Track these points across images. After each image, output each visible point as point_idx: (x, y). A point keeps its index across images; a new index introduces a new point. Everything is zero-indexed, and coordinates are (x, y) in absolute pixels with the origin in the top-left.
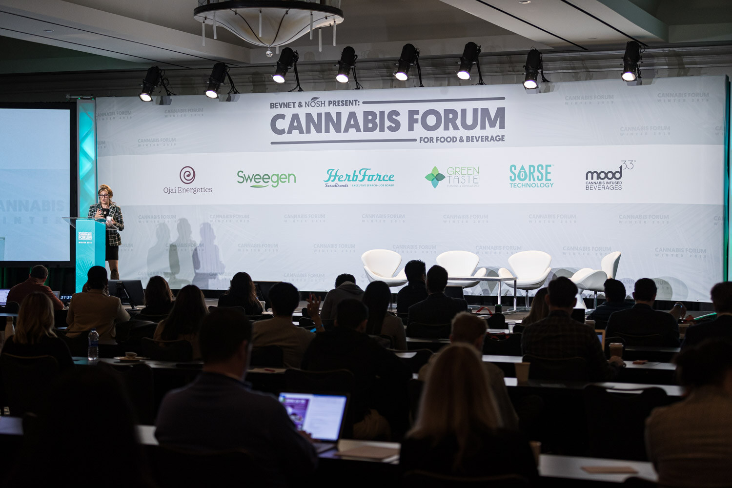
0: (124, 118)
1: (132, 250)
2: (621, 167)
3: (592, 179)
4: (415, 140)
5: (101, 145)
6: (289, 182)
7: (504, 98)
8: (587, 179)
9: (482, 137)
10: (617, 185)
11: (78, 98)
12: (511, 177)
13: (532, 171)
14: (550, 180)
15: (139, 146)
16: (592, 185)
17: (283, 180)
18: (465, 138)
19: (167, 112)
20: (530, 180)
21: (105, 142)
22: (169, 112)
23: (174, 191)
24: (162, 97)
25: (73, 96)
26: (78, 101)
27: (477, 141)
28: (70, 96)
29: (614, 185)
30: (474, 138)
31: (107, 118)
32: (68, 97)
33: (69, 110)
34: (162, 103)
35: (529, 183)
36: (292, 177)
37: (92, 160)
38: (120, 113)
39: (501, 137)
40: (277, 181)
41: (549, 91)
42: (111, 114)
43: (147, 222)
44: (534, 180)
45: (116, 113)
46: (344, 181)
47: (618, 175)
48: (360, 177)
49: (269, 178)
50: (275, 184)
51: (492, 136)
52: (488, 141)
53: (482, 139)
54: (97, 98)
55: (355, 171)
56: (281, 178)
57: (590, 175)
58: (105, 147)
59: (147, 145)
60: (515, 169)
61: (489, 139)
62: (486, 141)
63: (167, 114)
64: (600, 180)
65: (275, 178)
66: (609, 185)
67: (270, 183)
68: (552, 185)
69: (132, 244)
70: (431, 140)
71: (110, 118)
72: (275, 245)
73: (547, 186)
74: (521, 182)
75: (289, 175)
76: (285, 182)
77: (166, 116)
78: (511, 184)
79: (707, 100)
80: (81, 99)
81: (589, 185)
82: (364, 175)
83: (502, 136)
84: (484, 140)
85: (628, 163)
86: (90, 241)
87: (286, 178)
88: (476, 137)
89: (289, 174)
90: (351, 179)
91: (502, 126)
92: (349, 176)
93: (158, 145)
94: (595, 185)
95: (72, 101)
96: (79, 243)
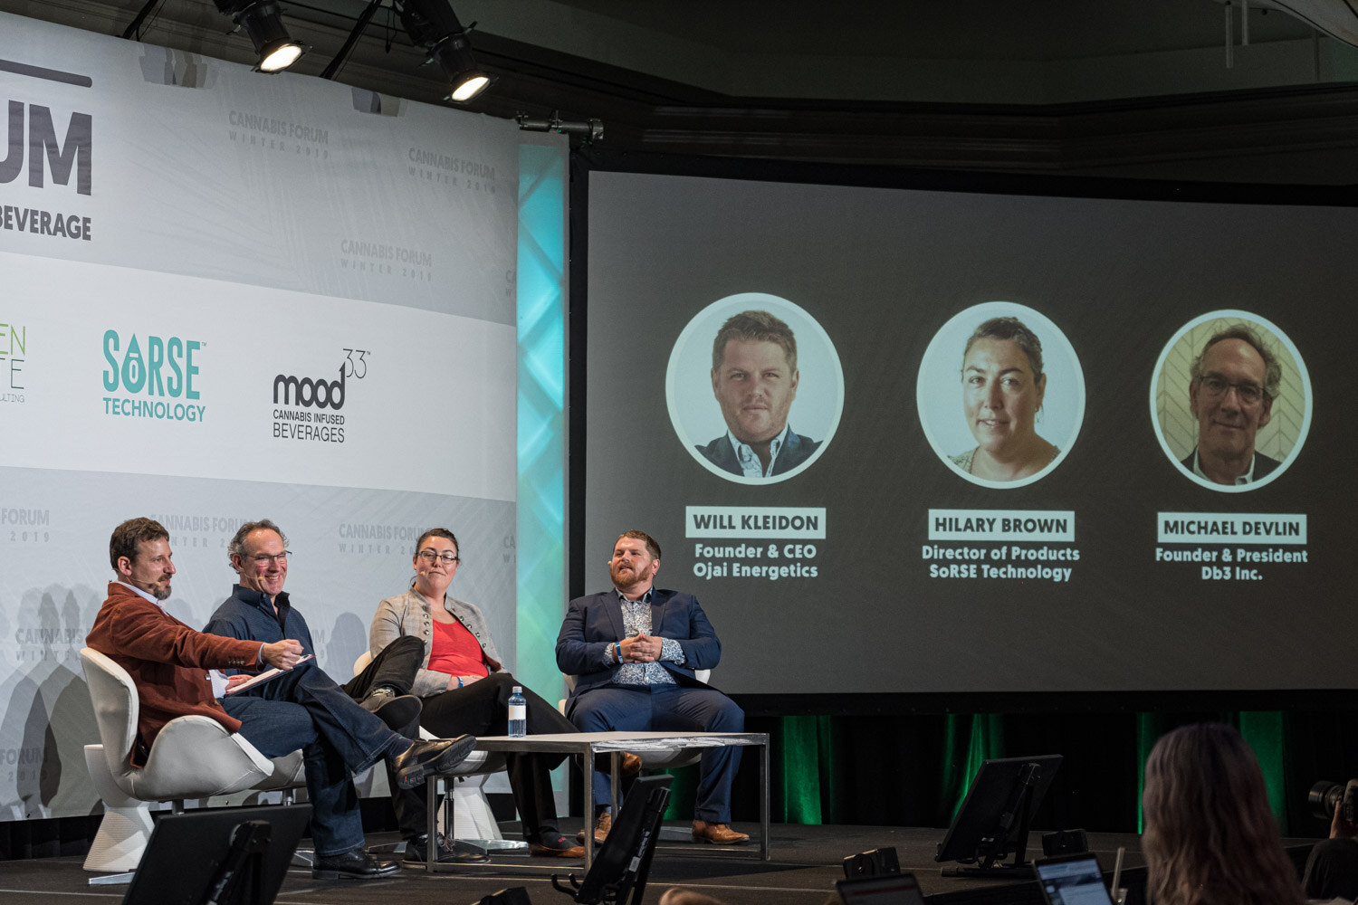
2: (343, 370)
3: (287, 402)
7: (85, 82)
8: (276, 401)
9: (34, 213)
10: (335, 426)
12: (106, 374)
13: (156, 356)
14: (196, 395)
16: (286, 421)
20: (151, 392)
27: (21, 227)
29: (330, 426)
30: (13, 214)
35: (149, 399)
39: (81, 224)
41: (193, 86)
44: (162, 394)
47: (336, 394)
51: (60, 217)
52: (49, 233)
53: (34, 221)
57: (281, 385)
60: (117, 348)
61: (52, 226)
62: (42, 232)
64: (301, 408)
66: (320, 426)
68: (201, 413)
73: (192, 417)
74: (131, 396)
78: (107, 400)
79: (493, 190)
81: (281, 421)
83: (87, 220)
84: (38, 226)
85: (355, 356)
88: (17, 209)
94: (294, 423)
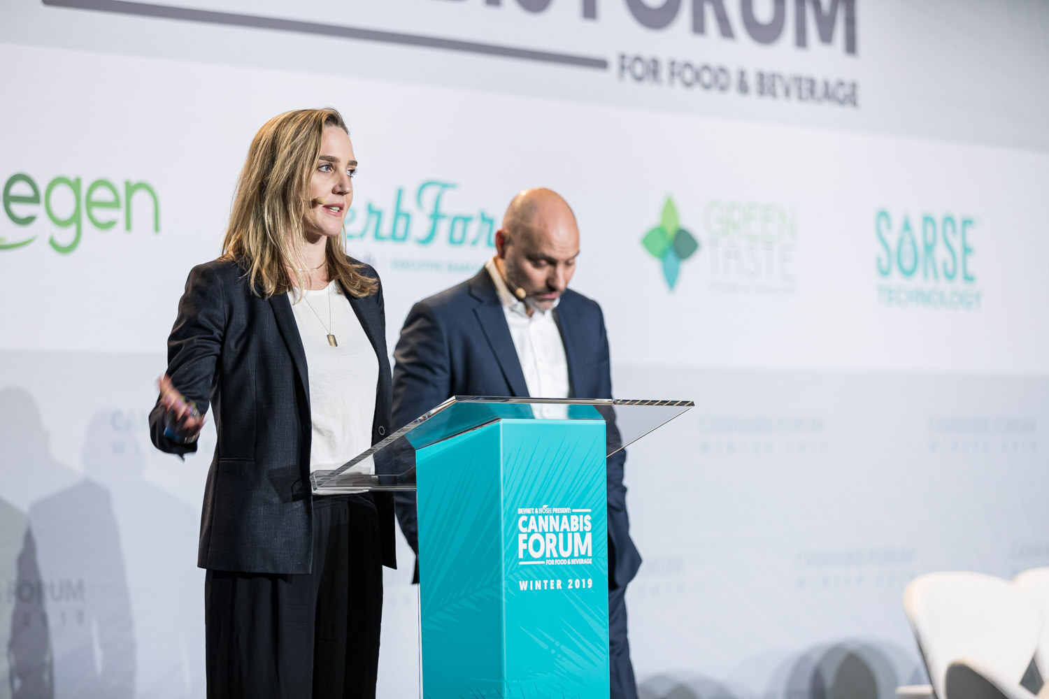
4: (601, 64)
6: (128, 226)
9: (800, 79)
12: (879, 257)
13: (930, 237)
14: (972, 279)
17: (102, 215)
18: (752, 80)
20: (926, 277)
30: (777, 82)
35: (924, 285)
36: (141, 201)
39: (848, 89)
40: (75, 219)
46: (362, 235)
48: (420, 226)
49: (35, 199)
50: (65, 236)
51: (826, 83)
52: (816, 100)
55: (400, 193)
56: (91, 204)
61: (819, 94)
62: (809, 101)
65: (63, 202)
67: (43, 227)
68: (979, 299)
70: (653, 69)
72: (69, 585)
74: (905, 283)
75: (131, 189)
76: (109, 225)
82: (436, 216)
84: (804, 95)
86: (580, 572)
87: (115, 204)
88: (782, 76)
89: (127, 184)
90: (386, 229)
91: (851, 46)
92: (379, 214)
96: (523, 585)
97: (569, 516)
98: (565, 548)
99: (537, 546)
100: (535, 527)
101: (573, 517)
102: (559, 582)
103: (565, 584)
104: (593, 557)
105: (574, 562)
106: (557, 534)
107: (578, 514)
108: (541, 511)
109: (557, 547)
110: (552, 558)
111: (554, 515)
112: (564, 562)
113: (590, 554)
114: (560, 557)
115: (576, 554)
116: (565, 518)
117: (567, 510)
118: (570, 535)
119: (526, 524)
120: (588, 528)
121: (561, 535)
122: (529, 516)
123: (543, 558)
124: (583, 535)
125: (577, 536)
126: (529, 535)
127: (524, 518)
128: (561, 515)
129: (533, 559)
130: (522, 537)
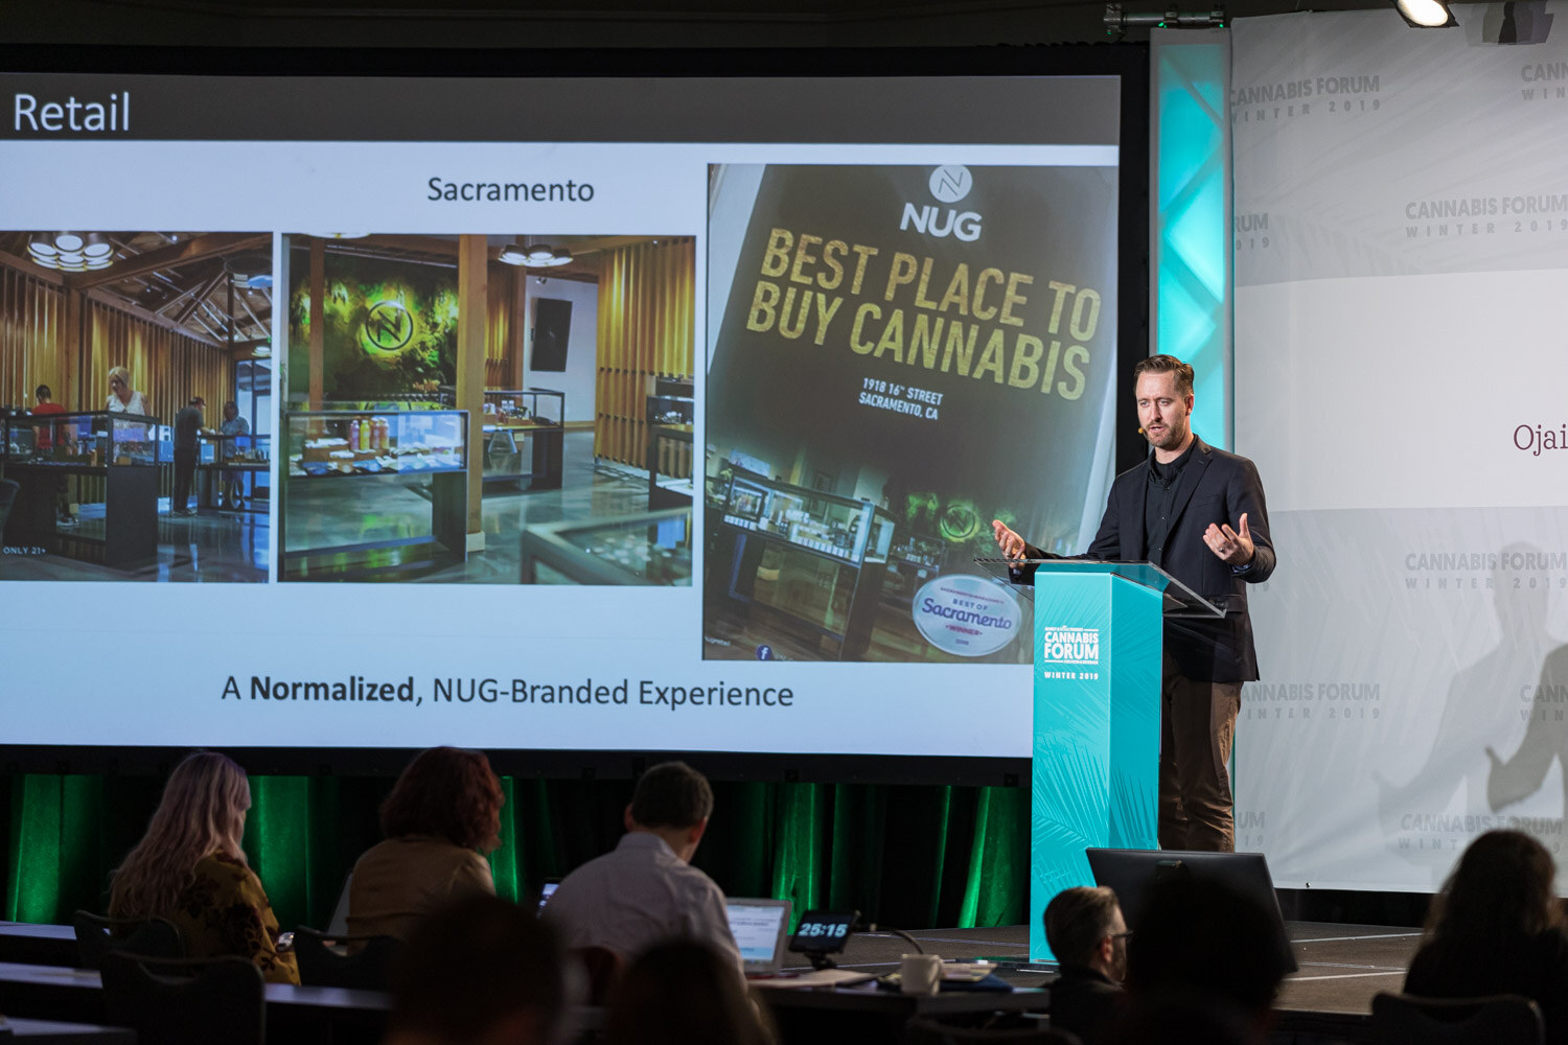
0: (1348, 106)
1: (1376, 713)
5: (1251, 234)
11: (1156, 24)
15: (1412, 232)
19: (1530, 73)
21: (1266, 216)
22: (1539, 73)
23: (1559, 443)
24: (1509, 10)
25: (1137, 12)
26: (1157, 37)
28: (1124, 14)
31: (1277, 110)
32: (1111, 18)
33: (1118, 78)
34: (1508, 36)
37: (1213, 298)
38: (1332, 85)
42: (1294, 90)
43: (1443, 583)
45: (1314, 85)
54: (1235, 21)
58: (1266, 242)
59: (1444, 230)
63: (1527, 86)
69: (1377, 686)
71: (1291, 109)
77: (1528, 95)
80: (1170, 26)
86: (1089, 669)
93: (1490, 228)
95: (1130, 38)
96: (1047, 675)
97: (1082, 633)
98: (1079, 653)
99: (1058, 651)
100: (1057, 639)
101: (1084, 634)
102: (1073, 676)
103: (1078, 675)
104: (1100, 660)
105: (1085, 662)
106: (1073, 644)
107: (1089, 633)
108: (1062, 629)
109: (1072, 653)
110: (1069, 659)
111: (1071, 632)
112: (1078, 662)
113: (1097, 658)
114: (1074, 659)
115: (1086, 658)
116: (1079, 634)
117: (1081, 629)
118: (1082, 646)
119: (1050, 637)
120: (1096, 641)
121: (1076, 645)
122: (1053, 632)
123: (1062, 658)
124: (1092, 646)
125: (1088, 647)
126: (1053, 644)
127: (1050, 633)
128: (1076, 633)
129: (1055, 659)
130: (1047, 645)
